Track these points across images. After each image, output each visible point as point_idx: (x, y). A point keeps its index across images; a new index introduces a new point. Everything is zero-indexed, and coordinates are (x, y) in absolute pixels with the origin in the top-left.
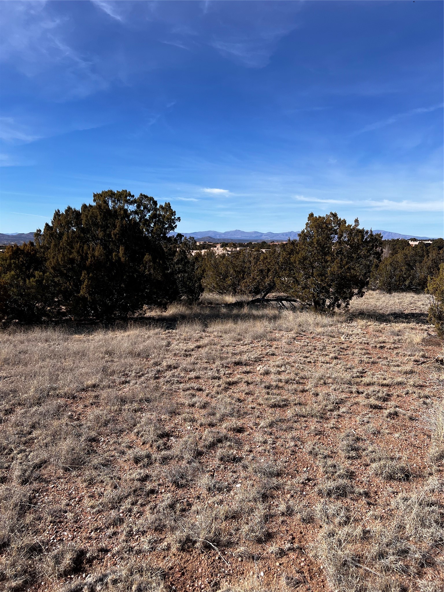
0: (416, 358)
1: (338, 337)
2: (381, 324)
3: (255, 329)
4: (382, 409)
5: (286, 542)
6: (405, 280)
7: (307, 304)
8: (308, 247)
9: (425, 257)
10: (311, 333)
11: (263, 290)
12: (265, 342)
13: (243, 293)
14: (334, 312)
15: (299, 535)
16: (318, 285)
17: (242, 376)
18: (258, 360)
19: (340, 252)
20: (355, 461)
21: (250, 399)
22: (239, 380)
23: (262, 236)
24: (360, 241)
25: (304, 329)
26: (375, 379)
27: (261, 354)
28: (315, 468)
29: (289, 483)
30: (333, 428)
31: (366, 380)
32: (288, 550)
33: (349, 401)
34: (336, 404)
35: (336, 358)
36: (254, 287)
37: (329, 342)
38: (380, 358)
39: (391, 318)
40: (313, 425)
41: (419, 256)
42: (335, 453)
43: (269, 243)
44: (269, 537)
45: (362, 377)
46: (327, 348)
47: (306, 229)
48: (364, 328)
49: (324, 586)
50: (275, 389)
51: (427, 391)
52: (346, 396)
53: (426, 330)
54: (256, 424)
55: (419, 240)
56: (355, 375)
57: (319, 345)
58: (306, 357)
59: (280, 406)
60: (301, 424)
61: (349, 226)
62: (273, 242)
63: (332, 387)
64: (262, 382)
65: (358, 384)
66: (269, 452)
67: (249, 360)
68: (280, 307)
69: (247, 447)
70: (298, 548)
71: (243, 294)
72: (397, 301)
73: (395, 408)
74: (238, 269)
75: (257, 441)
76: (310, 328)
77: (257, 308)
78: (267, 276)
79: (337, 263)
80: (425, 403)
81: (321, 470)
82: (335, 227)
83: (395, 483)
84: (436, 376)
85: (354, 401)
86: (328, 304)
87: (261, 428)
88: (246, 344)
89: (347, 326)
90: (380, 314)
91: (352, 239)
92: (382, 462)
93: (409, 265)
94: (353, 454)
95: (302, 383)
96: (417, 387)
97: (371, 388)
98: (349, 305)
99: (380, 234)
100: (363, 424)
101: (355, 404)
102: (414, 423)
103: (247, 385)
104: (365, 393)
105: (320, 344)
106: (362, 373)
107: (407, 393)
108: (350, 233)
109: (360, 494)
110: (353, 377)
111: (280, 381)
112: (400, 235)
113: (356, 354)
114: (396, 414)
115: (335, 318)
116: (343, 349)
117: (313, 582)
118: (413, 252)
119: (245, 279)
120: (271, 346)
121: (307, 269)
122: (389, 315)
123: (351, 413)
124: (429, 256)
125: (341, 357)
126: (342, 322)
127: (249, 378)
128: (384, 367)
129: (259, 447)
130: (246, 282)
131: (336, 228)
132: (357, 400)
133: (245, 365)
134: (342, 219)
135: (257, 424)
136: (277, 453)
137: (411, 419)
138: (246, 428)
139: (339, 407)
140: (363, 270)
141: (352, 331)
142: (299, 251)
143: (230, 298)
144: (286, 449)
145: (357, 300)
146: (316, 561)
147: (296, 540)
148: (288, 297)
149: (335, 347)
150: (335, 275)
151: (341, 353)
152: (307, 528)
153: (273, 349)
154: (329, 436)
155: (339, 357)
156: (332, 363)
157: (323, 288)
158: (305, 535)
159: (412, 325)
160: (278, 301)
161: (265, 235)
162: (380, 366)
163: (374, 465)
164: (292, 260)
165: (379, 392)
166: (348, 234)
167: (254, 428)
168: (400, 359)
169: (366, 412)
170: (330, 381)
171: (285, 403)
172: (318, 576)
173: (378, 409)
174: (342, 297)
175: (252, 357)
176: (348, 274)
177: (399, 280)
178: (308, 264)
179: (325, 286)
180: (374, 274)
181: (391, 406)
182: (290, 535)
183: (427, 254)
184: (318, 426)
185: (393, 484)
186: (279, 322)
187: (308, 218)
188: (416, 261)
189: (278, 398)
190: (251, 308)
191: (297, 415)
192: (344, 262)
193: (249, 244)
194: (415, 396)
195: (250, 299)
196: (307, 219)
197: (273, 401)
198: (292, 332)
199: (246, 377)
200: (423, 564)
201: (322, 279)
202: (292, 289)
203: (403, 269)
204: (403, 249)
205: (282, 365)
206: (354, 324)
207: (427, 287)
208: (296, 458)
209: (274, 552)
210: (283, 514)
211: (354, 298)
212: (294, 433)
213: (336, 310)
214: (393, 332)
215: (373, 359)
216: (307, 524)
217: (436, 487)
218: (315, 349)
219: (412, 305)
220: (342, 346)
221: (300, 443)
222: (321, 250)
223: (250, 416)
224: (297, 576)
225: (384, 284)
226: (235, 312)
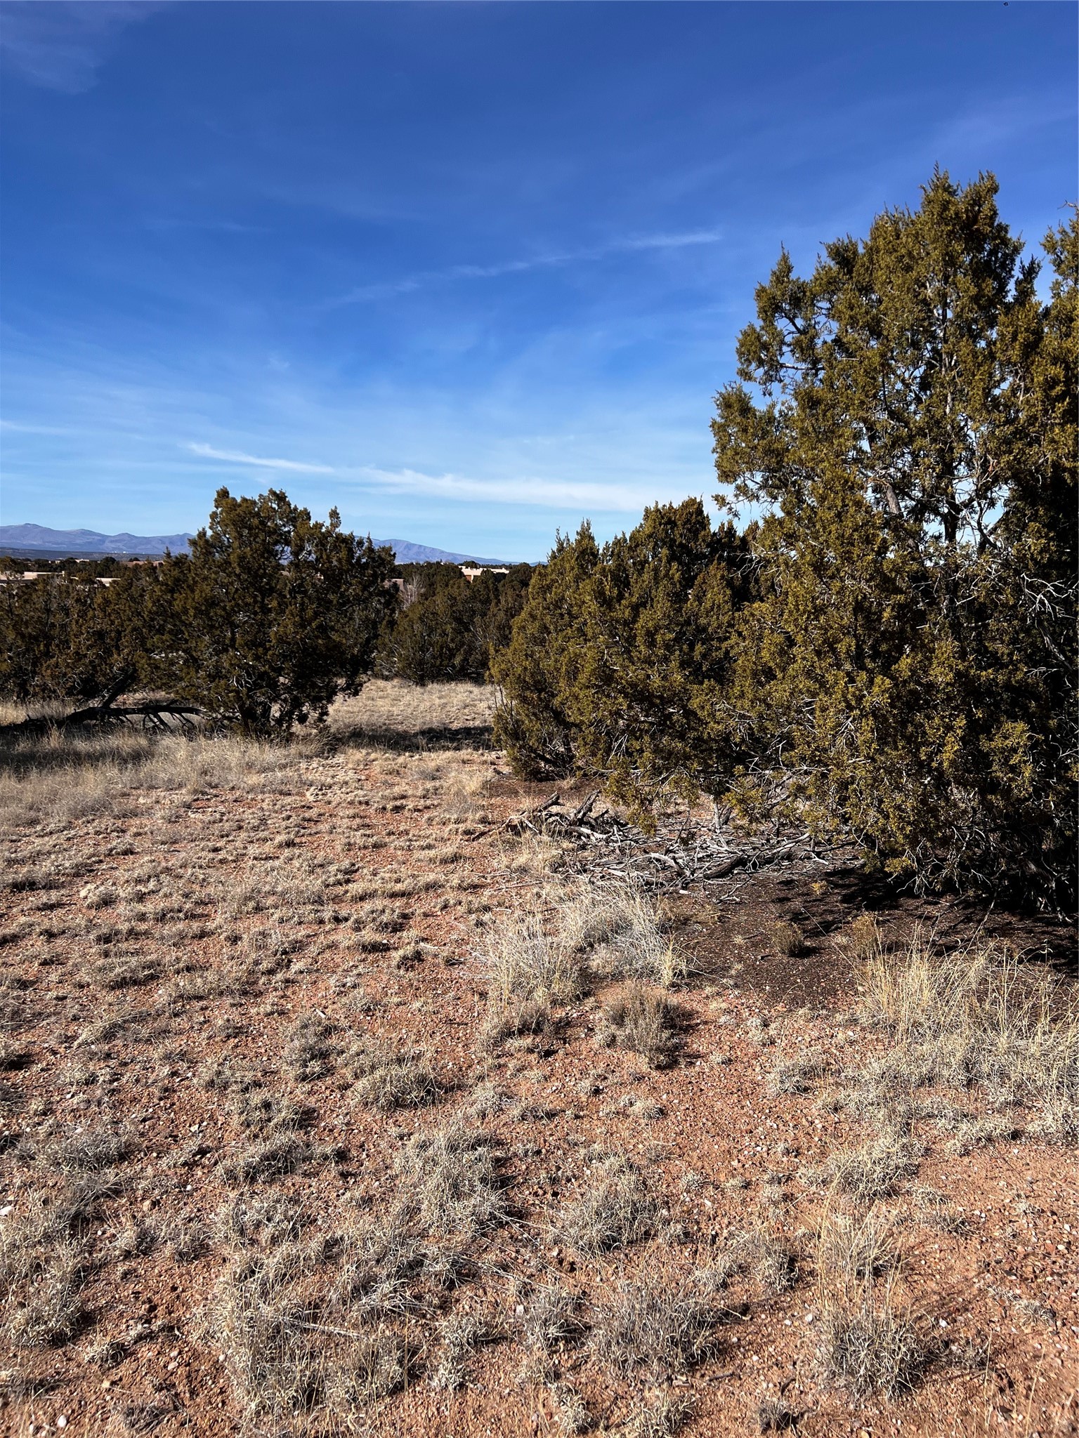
0: (469, 825)
1: (297, 794)
2: (399, 755)
3: (80, 789)
4: (389, 949)
5: (131, 1322)
6: (452, 656)
7: (224, 717)
8: (217, 573)
9: (493, 604)
10: (233, 788)
11: (105, 686)
12: (107, 822)
13: (47, 694)
14: (292, 734)
15: (168, 1296)
16: (249, 671)
17: (36, 918)
18: (84, 871)
19: (299, 589)
20: (320, 1084)
21: (54, 977)
22: (24, 929)
23: (104, 542)
24: (344, 562)
25: (215, 780)
26: (377, 885)
27: (94, 855)
28: (221, 1120)
29: (146, 1172)
30: (272, 1013)
31: (356, 888)
32: (135, 1343)
33: (315, 942)
34: (282, 955)
35: (290, 844)
36: (81, 679)
37: (276, 807)
38: (390, 834)
39: (422, 741)
40: (222, 1014)
41: (480, 601)
42: (272, 1072)
43: (125, 562)
44: (85, 1321)
45: (348, 881)
46: (269, 822)
47: (210, 528)
48: (362, 767)
49: (224, 1403)
50: (127, 940)
51: (485, 897)
52: (309, 932)
53: (493, 763)
54: (67, 1037)
55: (483, 567)
56: (331, 880)
57: (250, 817)
58: (216, 850)
59: (136, 982)
60: (190, 1018)
61: (318, 526)
62: (136, 559)
63: (276, 916)
64: (91, 924)
65: (337, 899)
66: (99, 1104)
67: (58, 874)
68: (153, 727)
69: (36, 1105)
70: (162, 1330)
71: (50, 697)
72: (437, 701)
73: (417, 942)
74: (30, 630)
75: (68, 1080)
76: (229, 778)
77: (89, 733)
78: (117, 648)
79: (292, 615)
80: (480, 924)
81: (235, 1121)
82: (284, 526)
83: (404, 1115)
84: (505, 861)
85: (325, 943)
86: (277, 715)
87: (80, 1046)
88: (51, 833)
89: (323, 766)
90: (398, 734)
91: (325, 557)
92: (379, 1073)
93: (459, 620)
94: (315, 1066)
95: (202, 915)
96: (465, 889)
97: (368, 906)
98: (327, 715)
99: (390, 549)
100: (343, 991)
101: (329, 947)
102: (456, 972)
103: (49, 942)
104: (352, 919)
105: (253, 813)
106: (350, 874)
107: (445, 907)
108: (321, 542)
109: (326, 1158)
110: (328, 886)
111: (142, 917)
112: (443, 552)
113: (339, 830)
114: (418, 956)
115: (294, 749)
116: (309, 820)
117: (198, 1400)
118: (468, 592)
119: (53, 657)
120: (123, 831)
121: (217, 629)
122: (416, 735)
123: (317, 970)
124: (499, 601)
125: (304, 840)
126: (309, 758)
127: (53, 920)
128: (399, 853)
129: (73, 1096)
130: (57, 665)
131: (286, 529)
132: (333, 937)
133: (44, 887)
134: (300, 508)
135: (69, 1039)
136: (122, 1102)
137: (450, 963)
138: (37, 1054)
139: (290, 961)
140: (361, 632)
141: (333, 777)
142: (195, 583)
143: (10, 711)
144: (148, 1087)
145: (346, 704)
146: (209, 1347)
147: (161, 1311)
148: (173, 701)
149: (289, 817)
150: (289, 643)
151: (302, 831)
152: (188, 1273)
153: (128, 838)
154: (261, 1035)
155: (297, 840)
156: (278, 858)
157: (262, 676)
158: (183, 1291)
159: (465, 753)
160: (147, 714)
161: (112, 542)
162: (392, 851)
163: (361, 1085)
164: (177, 606)
165: (383, 911)
166: (317, 545)
167: (62, 1050)
168: (435, 831)
169: (351, 964)
170: (270, 901)
171: (152, 971)
172: (210, 1383)
173: (381, 951)
174: (308, 696)
175: (67, 865)
176: (320, 641)
177: (441, 655)
178: (221, 616)
179: (265, 672)
180: (387, 640)
181: (408, 941)
182: (144, 1303)
183: (497, 597)
184: (235, 1015)
185: (401, 1119)
186: (147, 768)
187: (216, 501)
188: (474, 612)
189: (134, 961)
190: (70, 735)
191: (181, 996)
192: (310, 613)
193: (69, 564)
194: (461, 910)
195: (70, 710)
196: (213, 504)
197: (118, 970)
198: (184, 791)
199: (46, 920)
200: (452, 1282)
201: (257, 655)
202: (181, 679)
203: (449, 629)
204: (447, 585)
205: (150, 877)
206: (340, 759)
207: (489, 669)
208: (174, 1104)
209: (97, 1357)
210: (127, 1255)
211: (339, 698)
212: (173, 1045)
213: (297, 728)
214: (423, 772)
215: (375, 838)
216: (191, 1262)
217: (489, 1103)
218: (240, 828)
219: (466, 711)
220: (307, 815)
221: (186, 1065)
222: (250, 583)
223: (53, 1019)
224: (158, 1399)
225: (410, 664)
226: (23, 746)
